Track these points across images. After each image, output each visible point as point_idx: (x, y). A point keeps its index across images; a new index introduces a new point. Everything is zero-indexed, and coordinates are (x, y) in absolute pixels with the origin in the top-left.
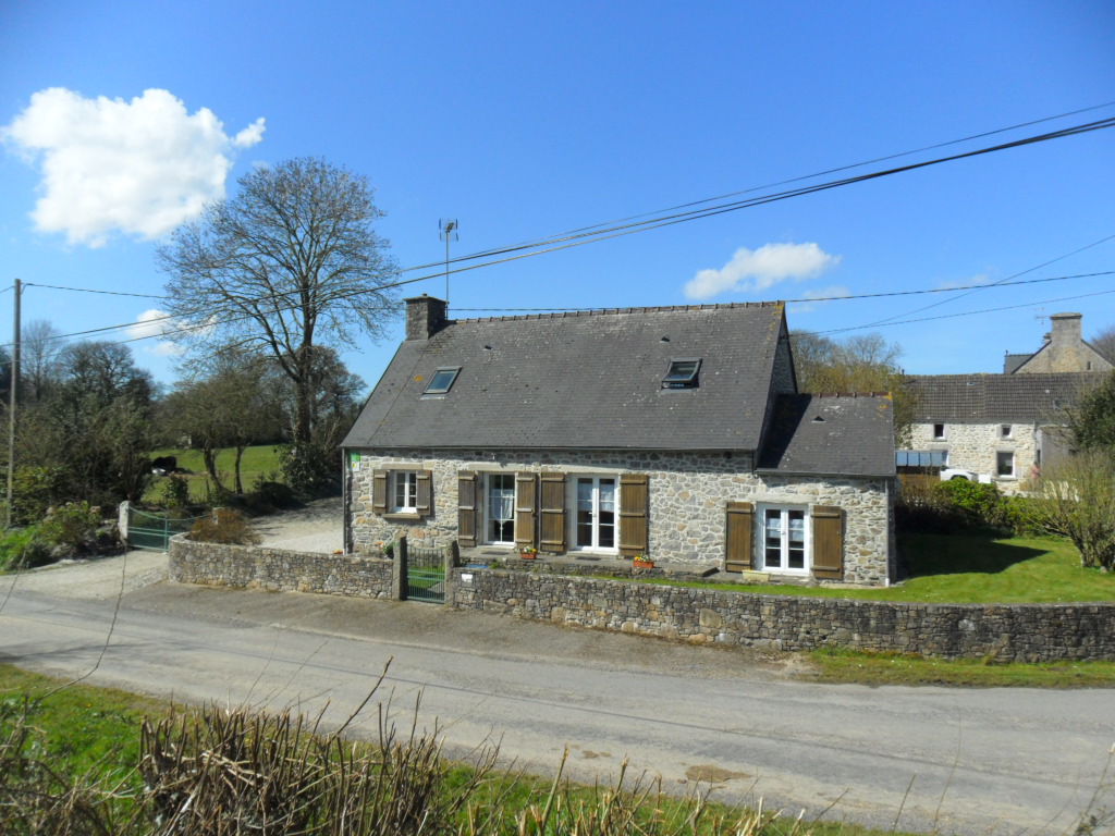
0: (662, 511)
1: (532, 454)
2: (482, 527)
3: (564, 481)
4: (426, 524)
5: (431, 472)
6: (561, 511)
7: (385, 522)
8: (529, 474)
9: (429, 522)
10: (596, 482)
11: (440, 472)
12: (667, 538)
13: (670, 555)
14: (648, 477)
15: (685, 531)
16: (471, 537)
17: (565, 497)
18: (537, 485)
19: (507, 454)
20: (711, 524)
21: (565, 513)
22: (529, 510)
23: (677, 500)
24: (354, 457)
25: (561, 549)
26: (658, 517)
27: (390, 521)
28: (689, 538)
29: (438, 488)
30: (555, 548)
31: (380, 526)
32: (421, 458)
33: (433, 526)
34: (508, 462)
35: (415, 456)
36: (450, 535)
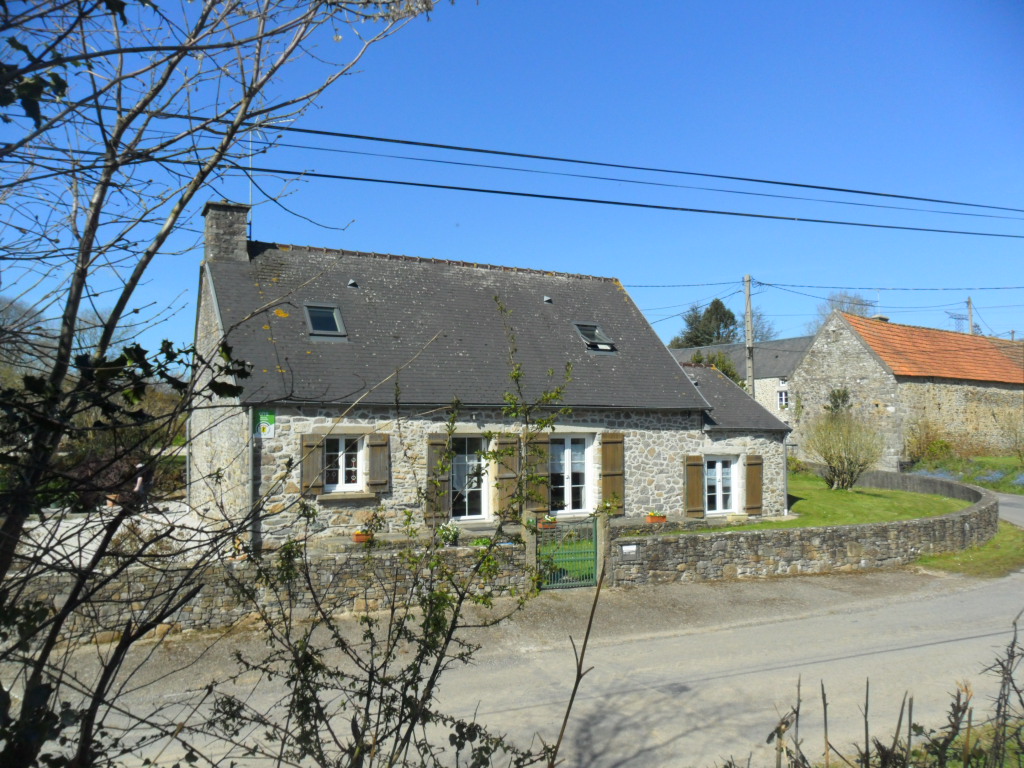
0: (635, 468)
3: (548, 442)
4: (379, 504)
6: (547, 474)
7: (319, 507)
8: (509, 435)
9: (383, 501)
10: (568, 442)
11: (400, 436)
12: (639, 494)
13: (642, 510)
14: (623, 435)
15: (653, 486)
17: (548, 459)
18: (520, 448)
19: (484, 413)
20: (672, 477)
22: (514, 475)
23: (646, 457)
24: (264, 416)
26: (632, 474)
27: (325, 503)
28: (656, 492)
29: (397, 456)
32: (374, 418)
33: (390, 506)
34: (487, 422)
35: (364, 416)
36: (412, 514)
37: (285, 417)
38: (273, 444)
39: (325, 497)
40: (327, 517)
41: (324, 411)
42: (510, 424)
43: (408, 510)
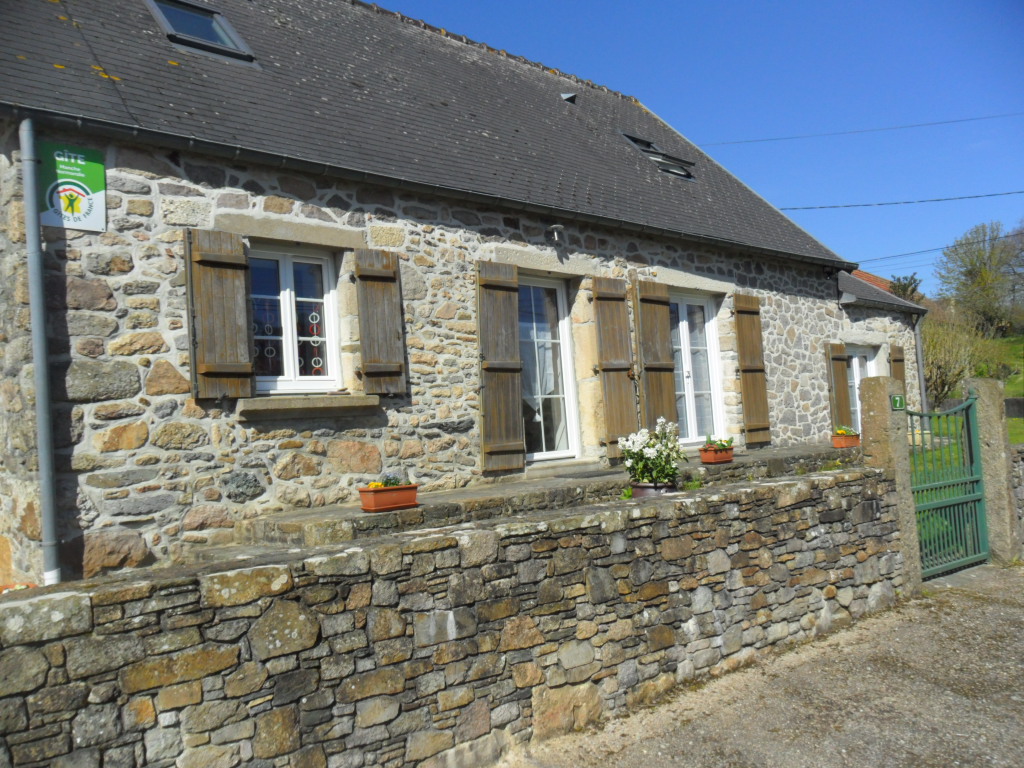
3: (669, 303)
4: (384, 422)
5: (394, 258)
6: (670, 364)
7: (240, 432)
8: (613, 283)
9: (392, 415)
12: (783, 406)
13: (789, 434)
15: (797, 393)
16: (518, 446)
22: (625, 364)
26: (773, 371)
27: (259, 421)
28: (802, 403)
31: (215, 449)
32: (361, 211)
33: (408, 428)
34: (572, 252)
35: (337, 203)
36: (455, 448)
37: (134, 177)
38: (104, 249)
39: (258, 404)
40: (265, 458)
41: (243, 177)
42: (608, 261)
43: (446, 437)
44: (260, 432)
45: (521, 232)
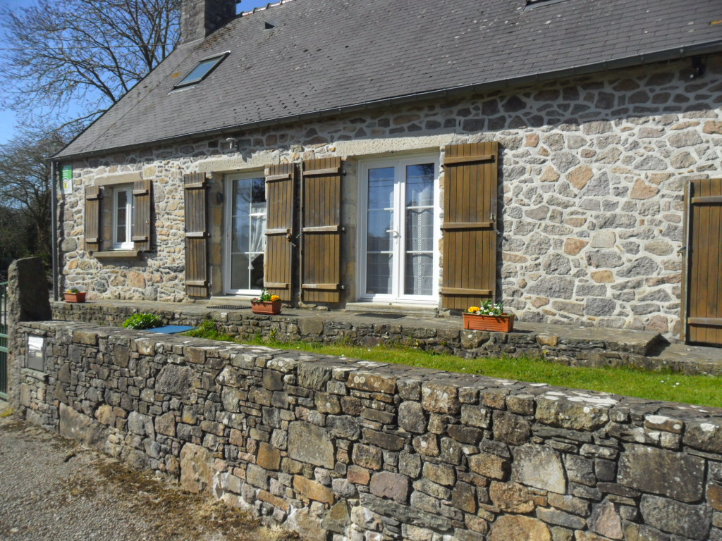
0: (530, 214)
1: (290, 132)
2: (221, 265)
3: (341, 173)
4: (146, 265)
5: (151, 182)
6: (334, 228)
7: (100, 265)
8: (283, 168)
9: (150, 261)
10: (400, 171)
11: (162, 181)
12: (542, 272)
13: (549, 307)
14: (500, 147)
15: (583, 254)
16: (201, 282)
17: (342, 203)
18: (296, 187)
19: (252, 138)
20: (648, 235)
21: (341, 232)
22: (284, 230)
23: (564, 189)
24: (66, 172)
25: (334, 298)
26: (521, 228)
27: (105, 261)
28: (592, 269)
29: (160, 206)
30: (327, 297)
31: (93, 271)
32: (140, 162)
33: (155, 267)
34: (254, 152)
35: (133, 161)
36: (177, 281)
37: (78, 171)
38: (73, 199)
40: (106, 276)
42: (288, 150)
43: (173, 274)
44: (104, 265)
45: (219, 148)
